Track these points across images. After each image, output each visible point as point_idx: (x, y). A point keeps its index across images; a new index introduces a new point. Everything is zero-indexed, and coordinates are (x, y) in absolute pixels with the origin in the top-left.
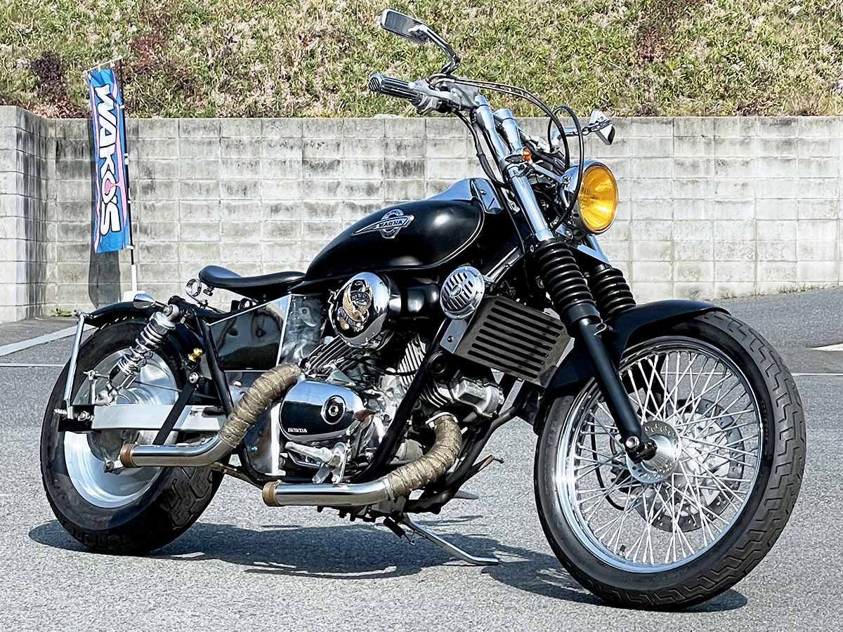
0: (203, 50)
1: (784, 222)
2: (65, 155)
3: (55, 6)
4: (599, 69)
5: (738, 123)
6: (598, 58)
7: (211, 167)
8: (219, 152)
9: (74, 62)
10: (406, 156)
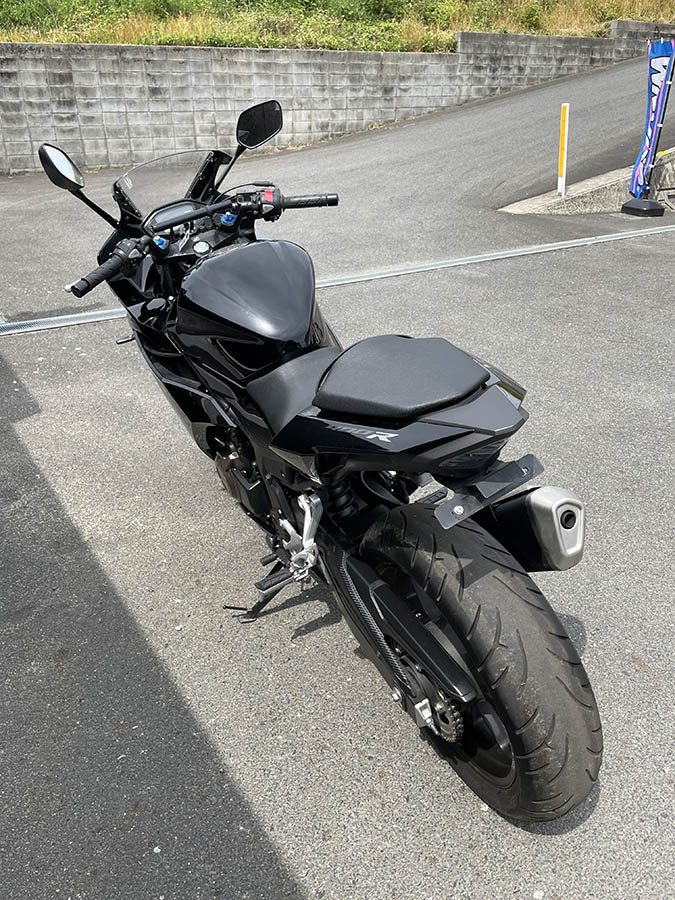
10: (60, 69)
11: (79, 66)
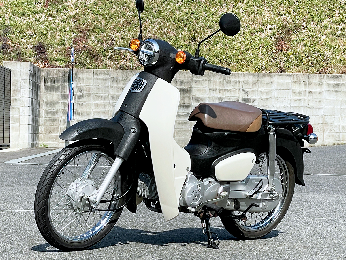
0: (102, 43)
1: (335, 117)
2: (48, 83)
3: (43, 25)
4: (260, 55)
5: (318, 76)
6: (260, 50)
7: (106, 89)
8: (109, 83)
9: (50, 47)
10: (184, 86)
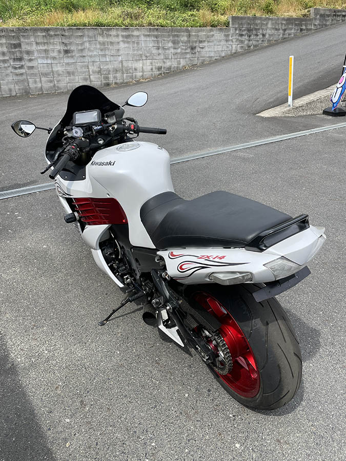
11: (25, 39)
